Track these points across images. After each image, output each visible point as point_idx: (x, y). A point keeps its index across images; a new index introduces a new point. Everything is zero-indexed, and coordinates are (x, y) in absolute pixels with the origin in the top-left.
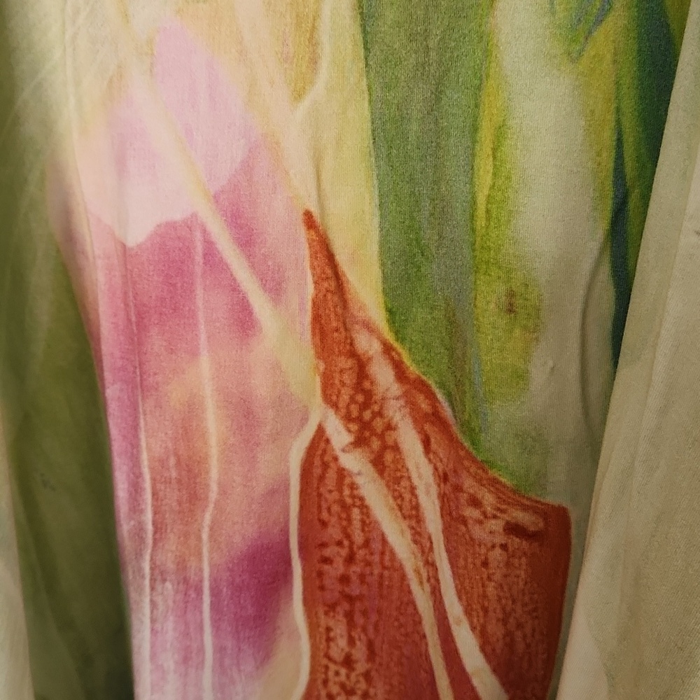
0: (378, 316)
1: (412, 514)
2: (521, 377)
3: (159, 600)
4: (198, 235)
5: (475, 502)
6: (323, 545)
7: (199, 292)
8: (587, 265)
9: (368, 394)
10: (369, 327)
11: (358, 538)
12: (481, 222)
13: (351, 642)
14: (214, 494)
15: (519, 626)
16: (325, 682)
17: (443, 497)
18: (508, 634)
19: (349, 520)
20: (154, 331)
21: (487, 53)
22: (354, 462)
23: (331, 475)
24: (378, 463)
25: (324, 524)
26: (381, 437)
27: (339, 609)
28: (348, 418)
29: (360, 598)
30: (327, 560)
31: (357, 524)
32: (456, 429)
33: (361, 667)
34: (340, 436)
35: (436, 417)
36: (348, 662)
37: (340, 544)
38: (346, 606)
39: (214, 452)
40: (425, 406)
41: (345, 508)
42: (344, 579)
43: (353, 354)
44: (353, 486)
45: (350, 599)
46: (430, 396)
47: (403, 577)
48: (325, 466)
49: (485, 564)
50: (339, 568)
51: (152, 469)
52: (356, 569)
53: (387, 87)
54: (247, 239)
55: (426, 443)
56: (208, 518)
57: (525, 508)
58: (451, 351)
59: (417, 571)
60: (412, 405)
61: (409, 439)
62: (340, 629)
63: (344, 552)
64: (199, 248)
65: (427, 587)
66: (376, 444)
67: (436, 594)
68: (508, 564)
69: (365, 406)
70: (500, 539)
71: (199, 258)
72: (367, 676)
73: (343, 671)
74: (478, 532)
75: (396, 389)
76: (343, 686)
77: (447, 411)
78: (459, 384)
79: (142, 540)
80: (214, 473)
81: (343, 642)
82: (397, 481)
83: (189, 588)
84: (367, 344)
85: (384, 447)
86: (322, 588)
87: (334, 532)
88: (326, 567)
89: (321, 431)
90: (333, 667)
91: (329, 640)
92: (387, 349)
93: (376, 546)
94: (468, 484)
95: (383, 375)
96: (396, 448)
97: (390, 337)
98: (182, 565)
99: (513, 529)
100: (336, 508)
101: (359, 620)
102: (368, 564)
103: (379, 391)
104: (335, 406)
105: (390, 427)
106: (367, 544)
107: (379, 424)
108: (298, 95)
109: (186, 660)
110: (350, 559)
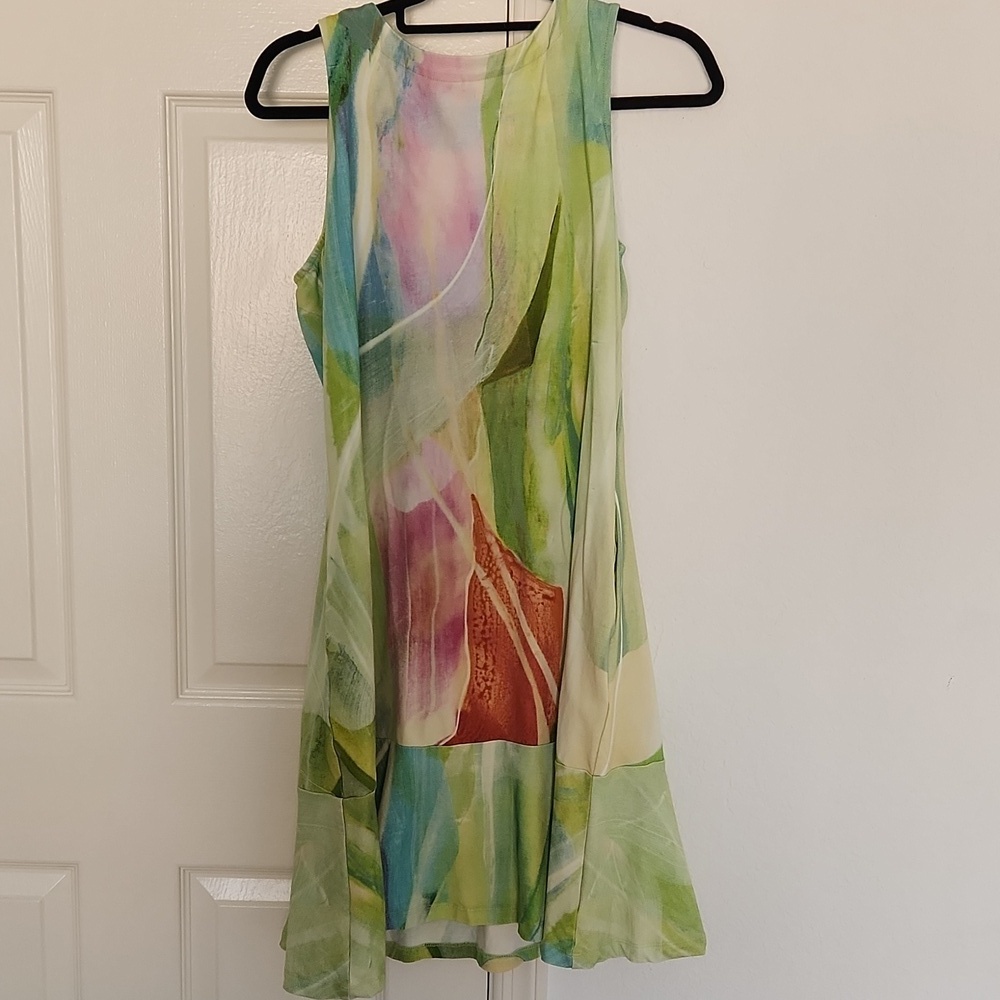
0: (494, 529)
1: (507, 602)
2: (544, 542)
3: (412, 650)
4: (434, 505)
5: (532, 589)
6: (475, 619)
7: (434, 526)
8: (561, 505)
9: (491, 557)
10: (491, 533)
11: (488, 614)
12: (527, 494)
13: (486, 658)
14: (437, 601)
15: (549, 634)
16: (476, 678)
17: (519, 592)
18: (546, 637)
19: (485, 607)
20: (415, 542)
21: (525, 444)
22: (487, 584)
23: (478, 590)
24: (494, 583)
25: (475, 610)
26: (495, 574)
27: (481, 645)
28: (485, 567)
29: (489, 638)
30: (476, 625)
31: (488, 608)
32: (523, 565)
33: (490, 668)
34: (482, 574)
35: (515, 563)
36: (485, 667)
37: (481, 618)
38: (484, 643)
39: (438, 580)
40: (511, 560)
41: (483, 602)
42: (483, 632)
43: (486, 543)
44: (486, 593)
45: (485, 640)
46: (512, 556)
47: (505, 627)
48: (476, 586)
49: (537, 611)
50: (481, 627)
51: (412, 596)
52: (488, 627)
53: (496, 454)
54: (452, 505)
55: (511, 573)
56: (434, 611)
57: (548, 589)
58: (519, 539)
59: (511, 624)
60: (506, 560)
61: (505, 574)
62: (482, 653)
63: (483, 621)
64: (434, 510)
65: (515, 628)
66: (494, 576)
67: (519, 629)
68: (544, 610)
69: (490, 562)
70: (541, 601)
71: (434, 514)
72: (493, 671)
73: (483, 672)
74: (534, 599)
75: (500, 555)
76: (483, 678)
77: (519, 560)
78: (523, 549)
79: (407, 626)
80: (438, 593)
81: (483, 659)
82: (501, 589)
83: (425, 643)
84: (491, 539)
85: (496, 577)
86: (475, 637)
87: (479, 613)
88: (476, 628)
89: (475, 572)
90: (479, 671)
91: (477, 659)
92: (497, 540)
93: (495, 616)
94: (529, 583)
95: (496, 550)
96: (501, 577)
97: (498, 537)
98: (422, 634)
99: (545, 597)
100: (480, 603)
101: (489, 648)
102: (492, 624)
103: (494, 556)
104: (480, 563)
105: (498, 569)
106: (491, 616)
107: (495, 568)
108: (470, 459)
109: (422, 676)
110: (485, 623)
